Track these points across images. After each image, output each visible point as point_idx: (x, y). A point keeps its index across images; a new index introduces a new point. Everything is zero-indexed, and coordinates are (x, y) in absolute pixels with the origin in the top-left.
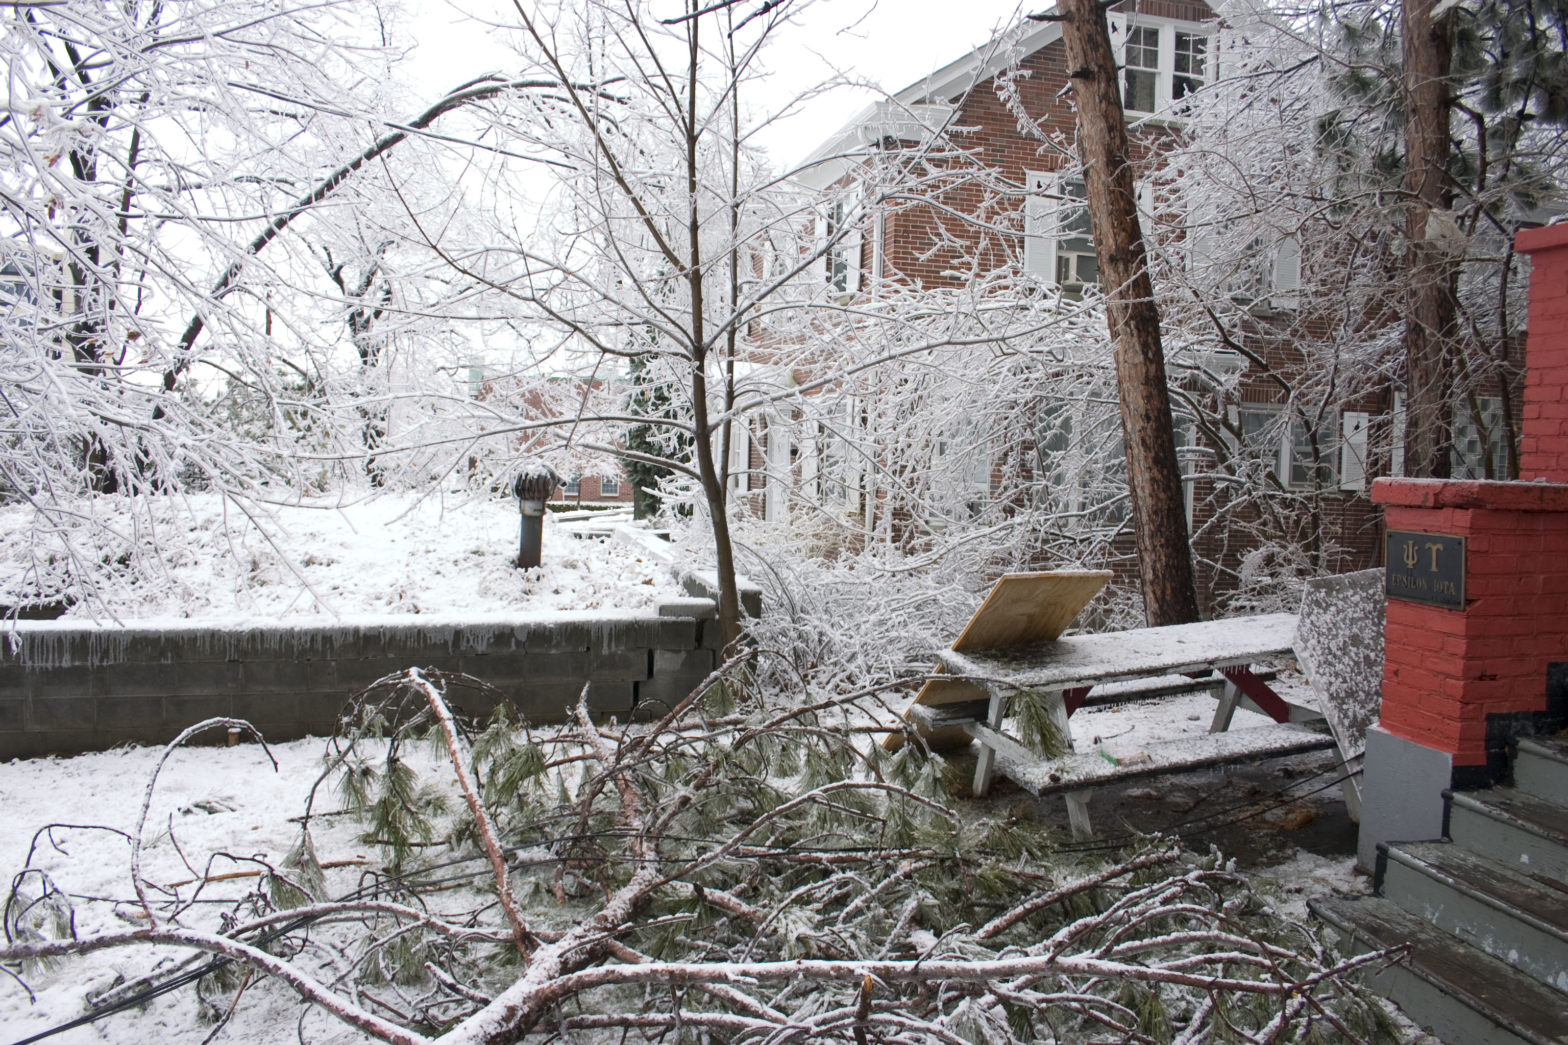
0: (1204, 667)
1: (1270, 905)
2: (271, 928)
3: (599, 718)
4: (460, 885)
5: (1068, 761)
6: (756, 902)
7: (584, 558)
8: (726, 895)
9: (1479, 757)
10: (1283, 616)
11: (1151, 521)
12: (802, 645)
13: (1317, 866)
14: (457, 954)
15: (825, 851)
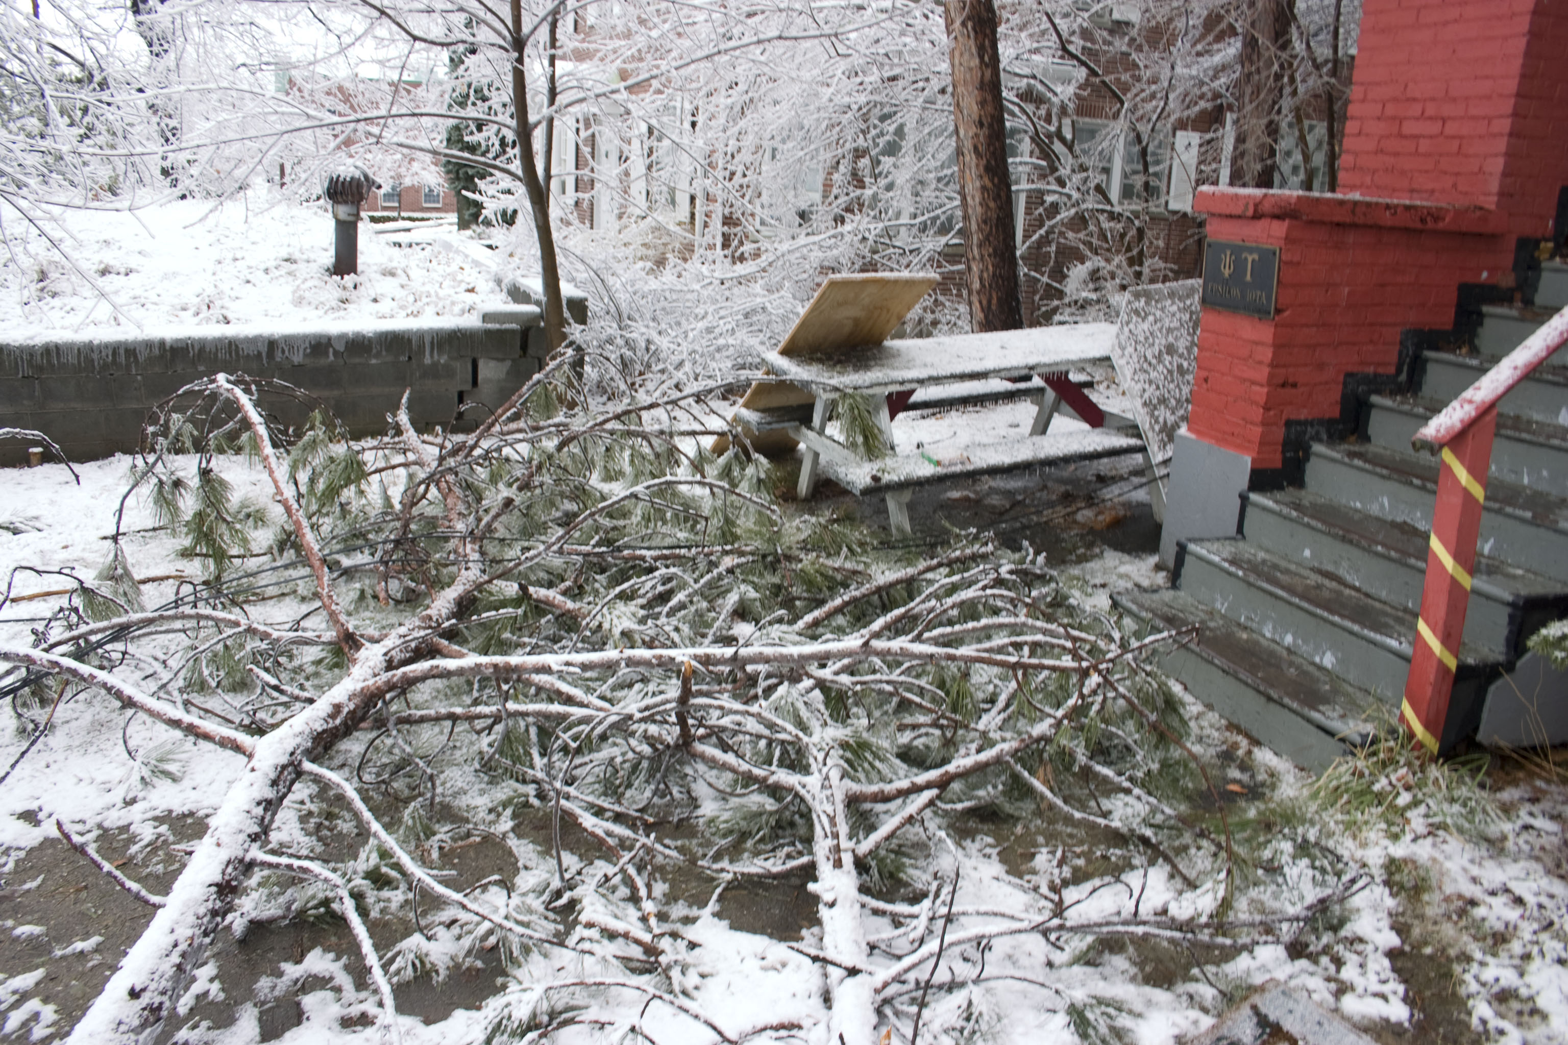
0: (1024, 372)
1: (1076, 598)
2: (87, 641)
3: (423, 426)
4: (283, 595)
5: (889, 462)
6: (581, 600)
7: (403, 265)
8: (553, 594)
9: (1275, 460)
10: (1104, 326)
11: (980, 229)
12: (629, 353)
13: (1122, 563)
14: (282, 660)
15: (649, 548)
